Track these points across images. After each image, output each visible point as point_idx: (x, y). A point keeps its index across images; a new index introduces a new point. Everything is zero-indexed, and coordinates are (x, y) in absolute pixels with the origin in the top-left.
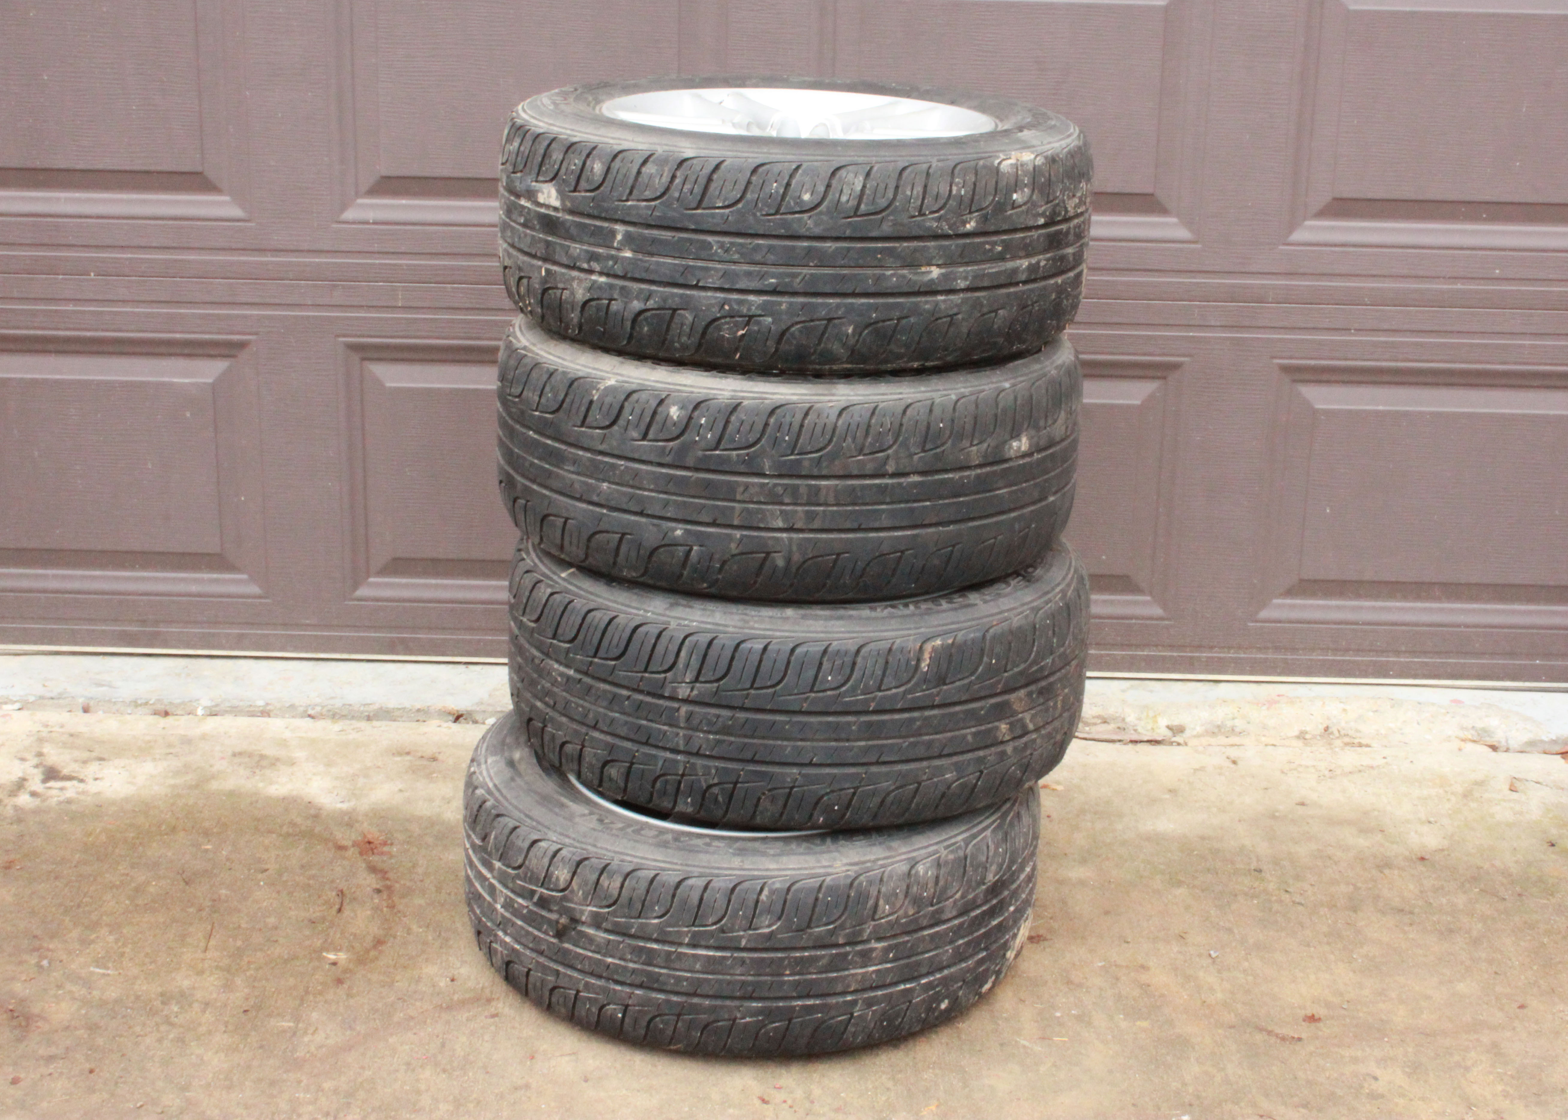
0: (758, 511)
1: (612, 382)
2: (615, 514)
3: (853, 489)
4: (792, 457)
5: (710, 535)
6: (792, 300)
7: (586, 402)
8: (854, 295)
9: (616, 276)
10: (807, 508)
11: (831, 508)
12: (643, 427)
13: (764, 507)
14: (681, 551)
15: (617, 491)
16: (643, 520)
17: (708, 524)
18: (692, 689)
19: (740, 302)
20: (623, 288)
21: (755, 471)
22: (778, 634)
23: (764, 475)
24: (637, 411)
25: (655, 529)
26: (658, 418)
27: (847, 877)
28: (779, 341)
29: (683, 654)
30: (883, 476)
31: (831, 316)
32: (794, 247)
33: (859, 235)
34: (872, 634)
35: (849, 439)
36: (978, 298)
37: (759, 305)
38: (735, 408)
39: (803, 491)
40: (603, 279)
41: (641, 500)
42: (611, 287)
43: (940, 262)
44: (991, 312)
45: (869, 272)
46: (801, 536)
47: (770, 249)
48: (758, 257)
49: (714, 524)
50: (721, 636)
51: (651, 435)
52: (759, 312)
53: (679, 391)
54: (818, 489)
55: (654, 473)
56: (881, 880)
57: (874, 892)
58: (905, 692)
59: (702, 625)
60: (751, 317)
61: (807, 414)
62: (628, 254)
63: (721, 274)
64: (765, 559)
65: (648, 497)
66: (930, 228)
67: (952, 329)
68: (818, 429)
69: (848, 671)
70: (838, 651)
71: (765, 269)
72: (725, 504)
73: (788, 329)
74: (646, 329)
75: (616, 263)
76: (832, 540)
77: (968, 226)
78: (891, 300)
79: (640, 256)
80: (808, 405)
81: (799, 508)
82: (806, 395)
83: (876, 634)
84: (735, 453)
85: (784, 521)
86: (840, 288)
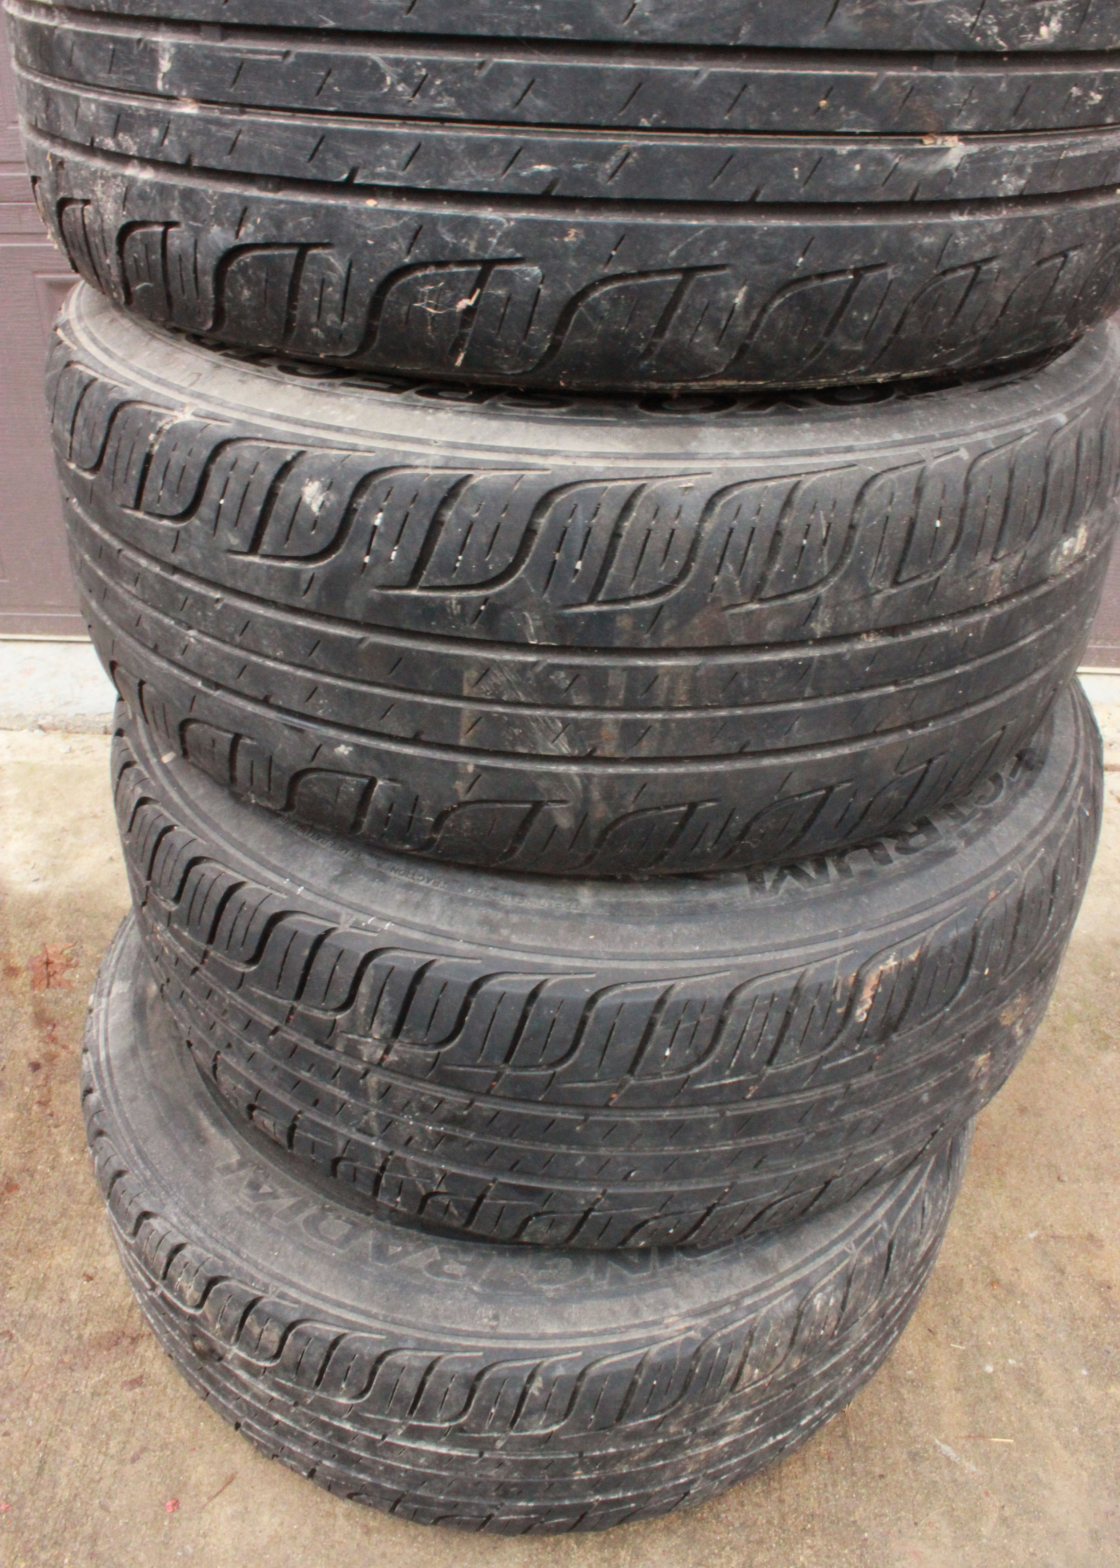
0: (512, 721)
1: (184, 417)
2: (218, 693)
3: (734, 673)
4: (592, 608)
5: (408, 761)
6: (593, 219)
7: (138, 458)
8: (753, 206)
9: (170, 166)
10: (624, 716)
11: (679, 715)
12: (249, 523)
13: (527, 712)
14: (352, 786)
15: (216, 650)
16: (272, 714)
17: (404, 741)
18: (387, 1051)
19: (460, 226)
20: (187, 195)
21: (503, 637)
22: (560, 962)
23: (525, 647)
24: (235, 487)
25: (295, 736)
26: (278, 507)
27: (689, 1341)
28: (560, 327)
29: (363, 989)
30: (801, 643)
31: (693, 262)
32: (598, 73)
33: (772, 42)
34: (757, 958)
35: (730, 567)
36: (1038, 220)
37: (506, 234)
38: (454, 490)
39: (617, 681)
40: (147, 175)
41: (261, 675)
42: (163, 190)
43: (968, 127)
44: (1056, 255)
45: (796, 146)
46: (611, 770)
47: (534, 77)
48: (501, 104)
49: (415, 741)
50: (442, 961)
51: (265, 548)
52: (509, 252)
53: (324, 444)
54: (652, 676)
55: (281, 625)
56: (751, 1334)
57: (735, 1358)
58: (819, 1063)
59: (403, 932)
60: (488, 264)
61: (627, 508)
62: (190, 109)
63: (407, 151)
64: (532, 813)
65: (274, 671)
66: (953, 31)
67: (974, 297)
68: (657, 543)
69: (706, 1041)
70: (688, 1002)
71: (521, 136)
72: (439, 702)
73: (583, 294)
74: (246, 293)
75: (165, 134)
76: (678, 778)
77: (1044, 30)
78: (844, 223)
79: (215, 113)
80: (631, 485)
81: (608, 716)
82: (625, 457)
83: (768, 957)
84: (455, 595)
85: (571, 743)
86: (718, 190)
